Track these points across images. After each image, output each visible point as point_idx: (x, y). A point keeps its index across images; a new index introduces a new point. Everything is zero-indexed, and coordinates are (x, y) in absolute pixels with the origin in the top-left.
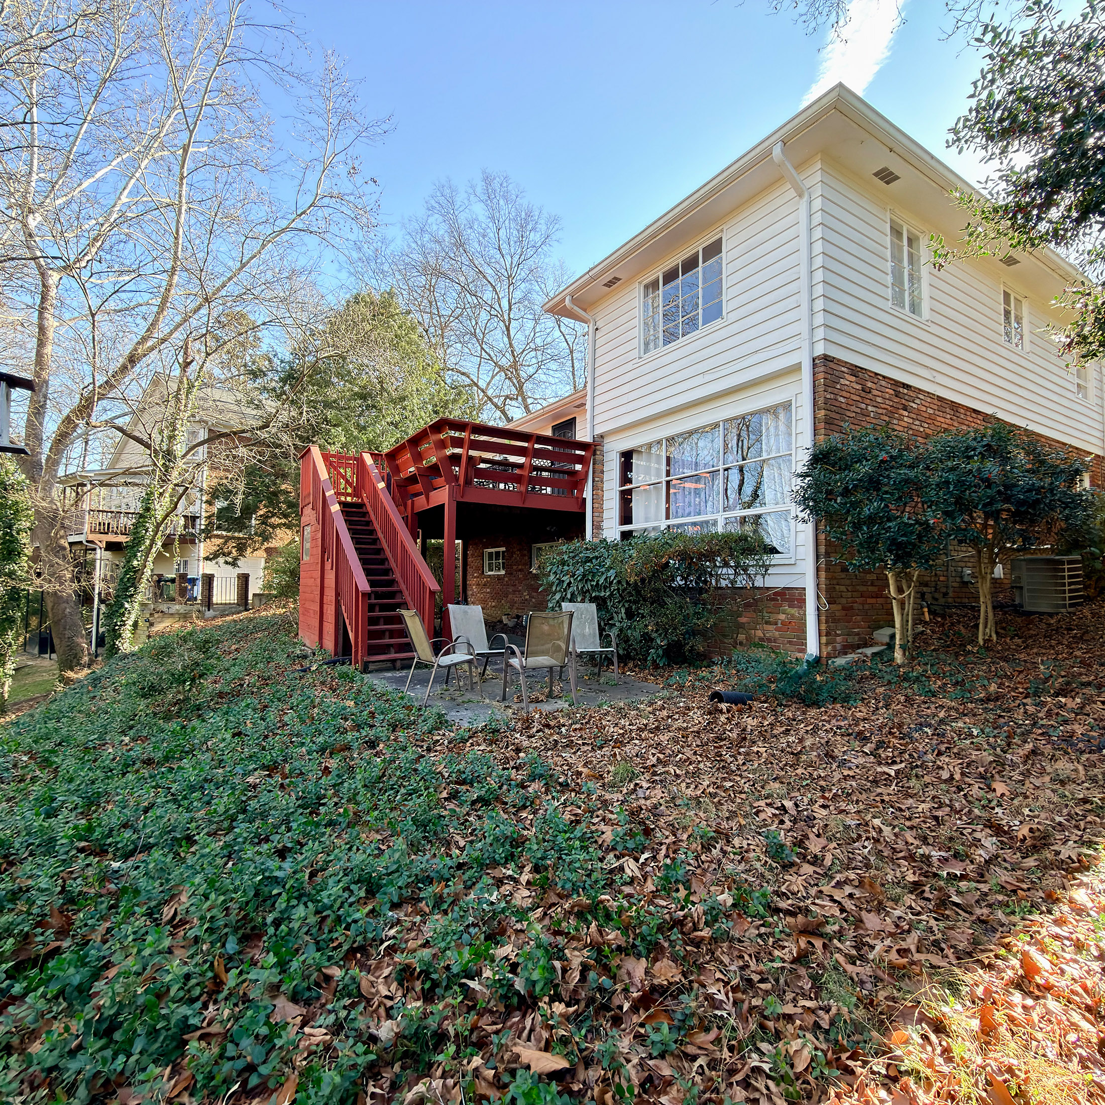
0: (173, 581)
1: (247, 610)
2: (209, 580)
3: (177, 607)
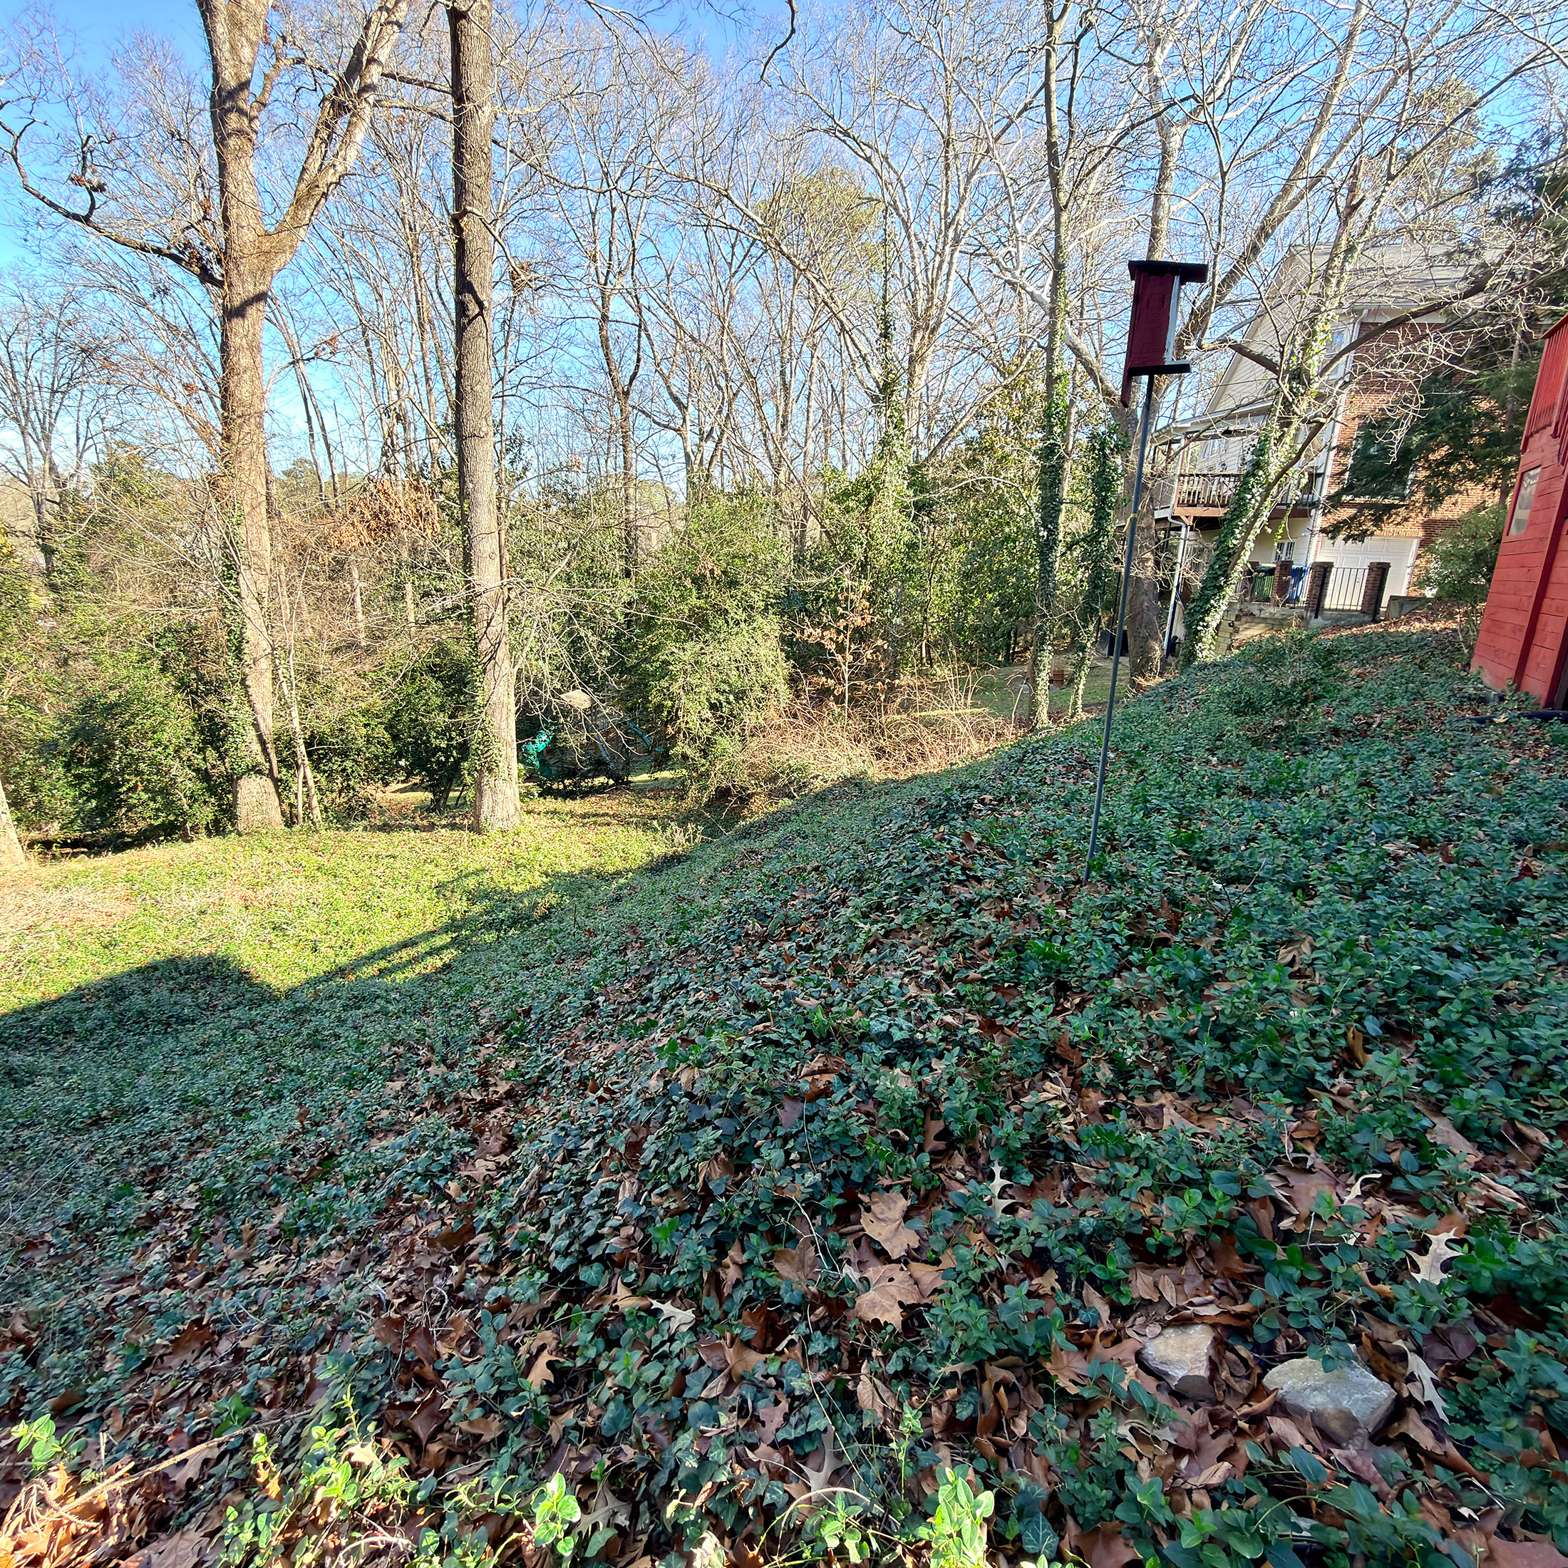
0: (1271, 572)
1: (1375, 621)
2: (1323, 571)
3: (1272, 610)
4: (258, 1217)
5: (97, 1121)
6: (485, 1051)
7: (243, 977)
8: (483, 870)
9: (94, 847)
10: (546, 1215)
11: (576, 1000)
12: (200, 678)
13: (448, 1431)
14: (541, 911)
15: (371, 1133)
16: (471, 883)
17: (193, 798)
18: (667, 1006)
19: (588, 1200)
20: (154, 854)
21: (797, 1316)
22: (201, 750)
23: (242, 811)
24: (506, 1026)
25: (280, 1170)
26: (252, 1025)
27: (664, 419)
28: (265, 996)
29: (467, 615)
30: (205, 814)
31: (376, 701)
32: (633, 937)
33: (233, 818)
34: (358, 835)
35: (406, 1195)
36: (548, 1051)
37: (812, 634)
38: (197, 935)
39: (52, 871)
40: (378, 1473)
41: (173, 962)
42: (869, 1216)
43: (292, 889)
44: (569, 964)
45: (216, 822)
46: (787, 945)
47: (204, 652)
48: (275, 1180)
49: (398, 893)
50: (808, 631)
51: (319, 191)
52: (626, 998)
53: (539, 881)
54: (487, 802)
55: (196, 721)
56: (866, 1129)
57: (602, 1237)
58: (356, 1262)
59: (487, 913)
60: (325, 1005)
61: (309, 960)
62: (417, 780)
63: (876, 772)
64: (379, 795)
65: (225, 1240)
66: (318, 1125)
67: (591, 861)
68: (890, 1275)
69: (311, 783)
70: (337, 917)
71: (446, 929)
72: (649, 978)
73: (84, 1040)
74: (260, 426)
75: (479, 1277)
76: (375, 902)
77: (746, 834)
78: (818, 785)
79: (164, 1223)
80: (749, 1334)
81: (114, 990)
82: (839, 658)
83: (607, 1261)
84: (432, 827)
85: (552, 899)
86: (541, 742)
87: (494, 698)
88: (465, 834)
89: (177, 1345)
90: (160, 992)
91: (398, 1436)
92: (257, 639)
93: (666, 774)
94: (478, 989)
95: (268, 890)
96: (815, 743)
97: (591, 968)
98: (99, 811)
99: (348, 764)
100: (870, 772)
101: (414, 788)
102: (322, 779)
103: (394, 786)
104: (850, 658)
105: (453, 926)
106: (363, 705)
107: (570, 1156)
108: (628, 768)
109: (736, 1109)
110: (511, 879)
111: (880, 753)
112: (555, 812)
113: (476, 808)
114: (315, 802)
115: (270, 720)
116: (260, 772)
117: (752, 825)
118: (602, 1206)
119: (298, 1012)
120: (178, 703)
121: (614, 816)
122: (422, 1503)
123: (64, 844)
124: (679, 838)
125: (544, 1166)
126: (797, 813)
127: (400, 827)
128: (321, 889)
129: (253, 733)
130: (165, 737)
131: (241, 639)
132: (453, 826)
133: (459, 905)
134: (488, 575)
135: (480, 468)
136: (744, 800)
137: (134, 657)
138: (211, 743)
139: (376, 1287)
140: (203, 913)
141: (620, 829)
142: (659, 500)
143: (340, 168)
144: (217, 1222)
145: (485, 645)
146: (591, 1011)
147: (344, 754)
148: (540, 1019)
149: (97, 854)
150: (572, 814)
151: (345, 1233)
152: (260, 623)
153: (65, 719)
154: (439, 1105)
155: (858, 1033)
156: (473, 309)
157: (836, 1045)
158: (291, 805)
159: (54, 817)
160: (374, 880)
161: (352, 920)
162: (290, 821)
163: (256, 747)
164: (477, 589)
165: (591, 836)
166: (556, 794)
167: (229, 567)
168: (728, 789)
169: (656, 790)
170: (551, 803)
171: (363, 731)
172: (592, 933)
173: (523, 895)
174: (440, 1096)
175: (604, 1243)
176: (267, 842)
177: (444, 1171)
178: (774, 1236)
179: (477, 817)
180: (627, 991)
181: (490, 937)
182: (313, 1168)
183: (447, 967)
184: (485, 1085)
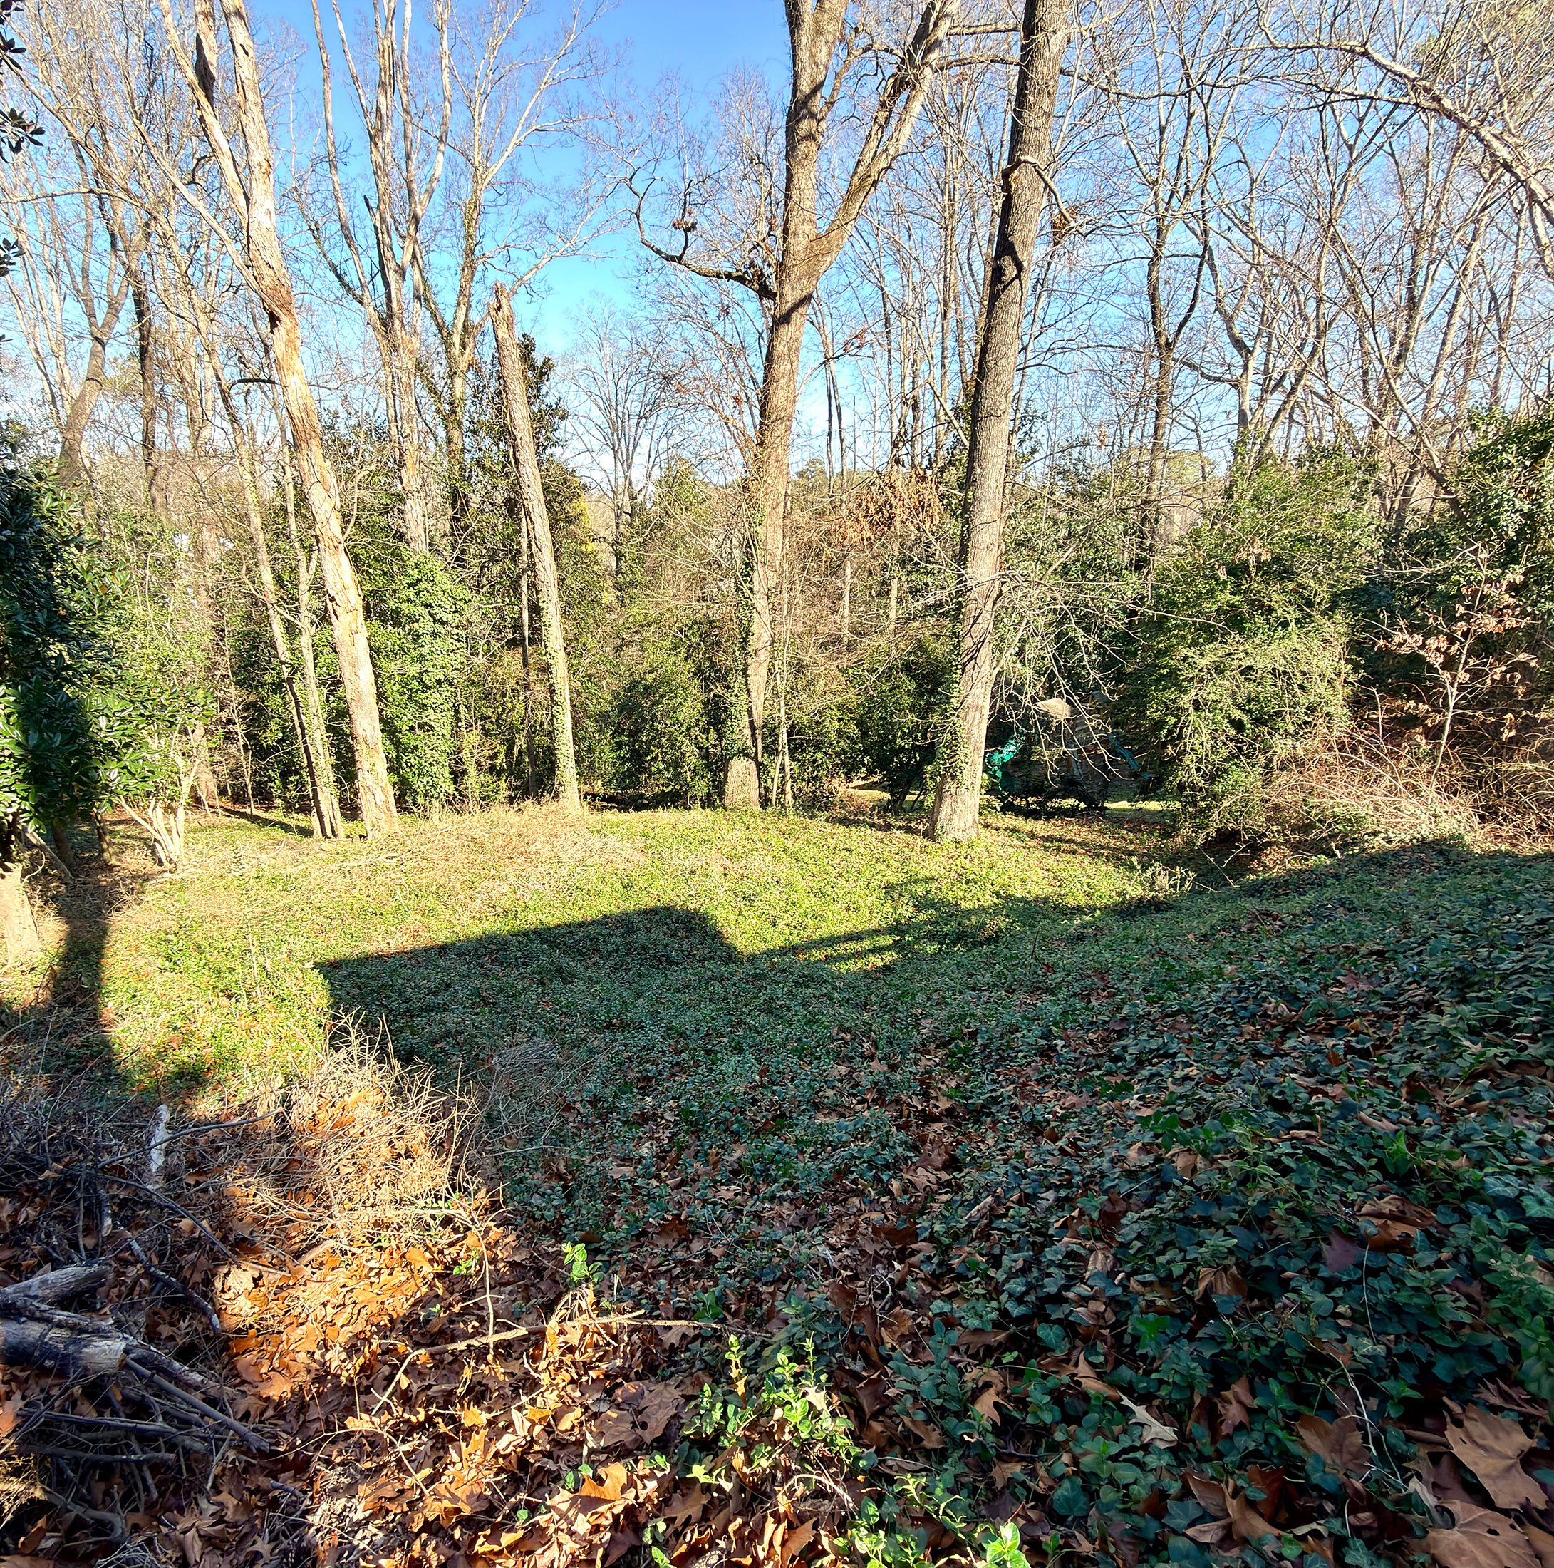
4: (722, 1147)
5: (609, 1026)
6: (927, 1061)
7: (717, 935)
8: (932, 879)
9: (624, 804)
10: (997, 1251)
11: (1031, 1036)
12: (713, 665)
13: (890, 1417)
14: (987, 933)
15: (817, 1107)
16: (919, 889)
17: (694, 771)
18: (1145, 1072)
19: (1049, 1254)
20: (664, 816)
21: (1329, 1507)
22: (706, 731)
23: (729, 788)
24: (949, 1043)
25: (742, 1113)
26: (721, 979)
27: (1216, 371)
28: (730, 956)
29: (952, 611)
30: (702, 787)
31: (852, 696)
32: (1100, 984)
33: (722, 794)
34: (819, 826)
35: (851, 1177)
36: (994, 1081)
37: (1404, 640)
38: (688, 891)
39: (597, 818)
40: (826, 1422)
41: (668, 910)
42: (1459, 1433)
43: (761, 865)
44: (1022, 994)
45: (709, 795)
46: (1330, 1042)
47: (719, 643)
48: (737, 1120)
49: (850, 887)
50: (1398, 637)
51: (869, 181)
52: (1090, 1049)
53: (989, 900)
54: (945, 809)
55: (705, 704)
56: (1466, 1318)
57: (1066, 1300)
58: (804, 1220)
59: (932, 923)
60: (778, 977)
61: (769, 933)
62: (876, 778)
63: (1479, 839)
64: (842, 789)
65: (696, 1156)
66: (773, 1083)
67: (1049, 890)
68: (1493, 1525)
69: (787, 769)
70: (795, 898)
71: (890, 931)
72: (1121, 1035)
73: (605, 959)
74: (788, 428)
75: (920, 1283)
76: (829, 891)
77: (1255, 891)
78: (1377, 843)
79: (652, 1125)
80: (1260, 1496)
81: (626, 923)
82: (1445, 676)
83: (1069, 1327)
84: (887, 827)
85: (1002, 922)
86: (1009, 752)
87: (969, 701)
88: (919, 839)
89: (664, 1229)
90: (658, 934)
91: (845, 1398)
92: (761, 634)
93: (1153, 805)
94: (920, 998)
95: (743, 862)
96: (1381, 789)
97: (1049, 1007)
98: (629, 774)
99: (820, 755)
100: (1468, 839)
101: (873, 786)
102: (796, 766)
103: (856, 783)
104: (1464, 677)
105: (896, 929)
106: (840, 699)
107: (1025, 1200)
108: (1107, 792)
109: (1258, 1221)
110: (960, 893)
111: (1487, 813)
112: (1014, 830)
113: (933, 815)
114: (788, 788)
115: (761, 708)
116: (747, 755)
117: (1265, 882)
118: (1067, 1268)
119: (757, 977)
120: (695, 689)
121: (1082, 844)
122: (863, 1472)
123: (603, 799)
124: (1162, 881)
125: (998, 1200)
126: (1337, 877)
127: (858, 823)
128: (785, 869)
129: (747, 719)
130: (681, 717)
131: (748, 632)
132: (908, 830)
133: (906, 911)
134: (983, 569)
135: (993, 451)
136: (1256, 848)
137: (669, 646)
138: (714, 725)
139: (823, 1251)
140: (692, 873)
141: (1086, 860)
142: (1193, 475)
143: (892, 151)
144: (691, 1139)
145: (967, 644)
146: (1047, 1052)
147: (817, 747)
148: (986, 1046)
149: (626, 810)
150: (1032, 835)
151: (795, 1190)
152: (766, 617)
153: (616, 696)
154: (880, 1100)
155: (1459, 1186)
156: (1011, 272)
157: (1421, 1189)
158: (767, 789)
159: (600, 776)
160: (830, 870)
161: (807, 904)
162: (765, 803)
163: (747, 732)
164: (969, 583)
165: (1052, 862)
166: (1018, 811)
167: (748, 565)
168: (1235, 833)
169: (1137, 822)
170: (1011, 821)
171: (837, 725)
172: (1051, 969)
173: (969, 913)
174: (881, 1092)
175: (1066, 1308)
176: (746, 818)
177: (887, 1167)
178: (1299, 1393)
179: (933, 823)
180: (1092, 1042)
181: (932, 948)
182: (767, 1122)
183: (886, 968)
184: (926, 1096)
